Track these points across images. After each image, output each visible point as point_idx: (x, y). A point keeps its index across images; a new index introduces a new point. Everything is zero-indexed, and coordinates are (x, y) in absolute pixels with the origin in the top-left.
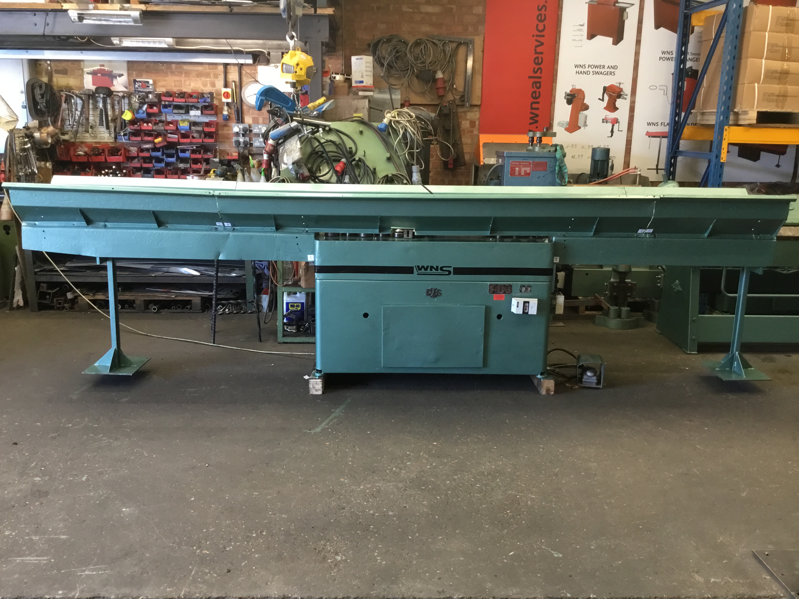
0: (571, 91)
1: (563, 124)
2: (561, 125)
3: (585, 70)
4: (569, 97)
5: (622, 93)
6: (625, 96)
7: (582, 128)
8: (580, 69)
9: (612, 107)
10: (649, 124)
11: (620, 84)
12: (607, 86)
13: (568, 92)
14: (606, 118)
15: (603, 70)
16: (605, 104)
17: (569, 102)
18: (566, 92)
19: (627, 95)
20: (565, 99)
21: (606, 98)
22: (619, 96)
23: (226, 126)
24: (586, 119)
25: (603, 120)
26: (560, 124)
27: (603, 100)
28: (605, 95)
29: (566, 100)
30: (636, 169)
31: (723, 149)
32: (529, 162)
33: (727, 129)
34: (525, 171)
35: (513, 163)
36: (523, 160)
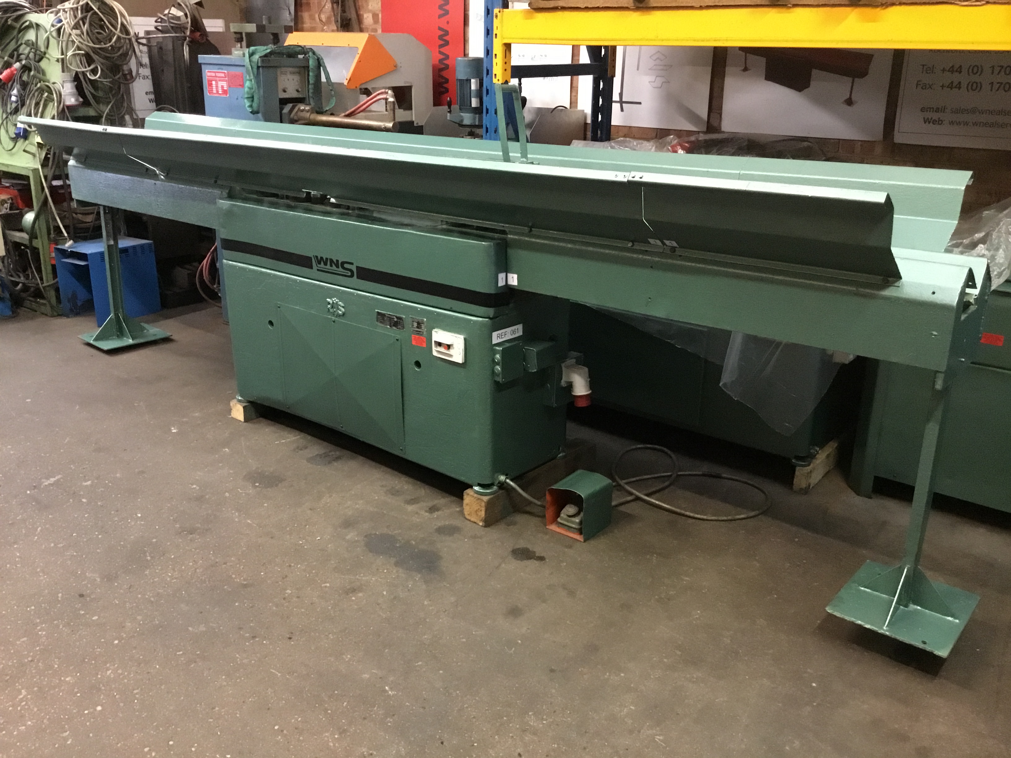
30: (387, 93)
31: (496, 57)
32: (224, 73)
33: (498, 14)
34: (222, 87)
35: (209, 74)
36: (219, 69)
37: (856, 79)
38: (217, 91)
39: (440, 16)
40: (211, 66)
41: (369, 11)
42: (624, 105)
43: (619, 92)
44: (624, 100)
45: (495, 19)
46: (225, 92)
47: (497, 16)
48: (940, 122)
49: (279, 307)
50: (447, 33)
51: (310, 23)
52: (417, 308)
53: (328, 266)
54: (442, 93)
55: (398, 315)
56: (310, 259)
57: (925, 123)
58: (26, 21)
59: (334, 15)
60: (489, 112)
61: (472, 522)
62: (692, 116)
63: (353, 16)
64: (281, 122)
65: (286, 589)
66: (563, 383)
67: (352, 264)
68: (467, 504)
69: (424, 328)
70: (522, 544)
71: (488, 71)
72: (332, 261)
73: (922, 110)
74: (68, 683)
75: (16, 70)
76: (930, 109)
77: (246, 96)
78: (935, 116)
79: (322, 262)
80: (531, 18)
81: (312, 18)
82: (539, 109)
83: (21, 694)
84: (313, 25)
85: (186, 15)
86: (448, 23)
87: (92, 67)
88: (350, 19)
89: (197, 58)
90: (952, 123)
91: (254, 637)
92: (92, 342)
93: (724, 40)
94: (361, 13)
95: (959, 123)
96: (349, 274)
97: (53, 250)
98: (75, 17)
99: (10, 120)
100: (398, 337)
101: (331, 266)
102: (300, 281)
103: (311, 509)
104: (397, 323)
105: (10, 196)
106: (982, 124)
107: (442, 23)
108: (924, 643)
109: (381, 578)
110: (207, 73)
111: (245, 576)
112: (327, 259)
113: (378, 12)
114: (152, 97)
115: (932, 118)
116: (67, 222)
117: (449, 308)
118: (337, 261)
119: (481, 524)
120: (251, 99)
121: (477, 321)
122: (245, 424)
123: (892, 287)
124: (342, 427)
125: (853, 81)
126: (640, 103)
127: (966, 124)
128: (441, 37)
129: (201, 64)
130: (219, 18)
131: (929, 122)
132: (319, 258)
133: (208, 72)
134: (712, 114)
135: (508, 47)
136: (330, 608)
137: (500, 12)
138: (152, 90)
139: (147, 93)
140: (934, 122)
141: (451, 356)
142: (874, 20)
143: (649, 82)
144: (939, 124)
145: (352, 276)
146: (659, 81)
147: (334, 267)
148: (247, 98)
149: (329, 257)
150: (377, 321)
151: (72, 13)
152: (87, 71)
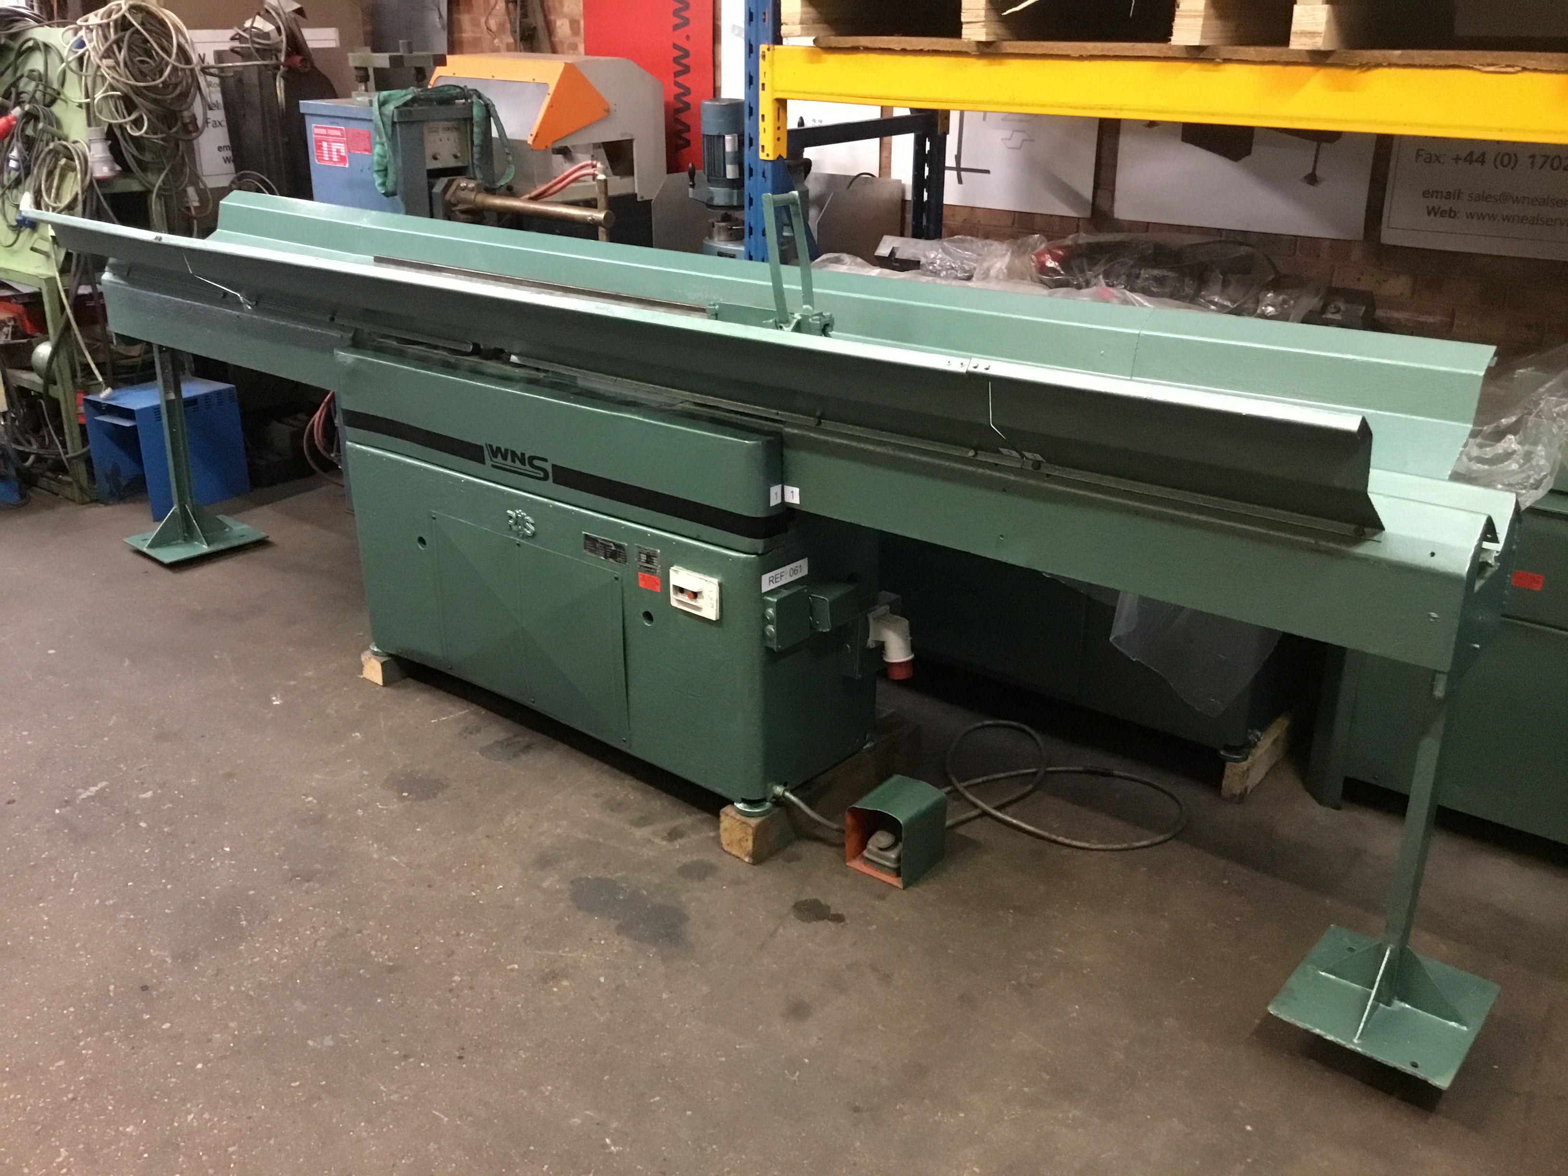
30: (594, 166)
31: (763, 120)
32: (341, 130)
33: (767, 53)
34: (338, 151)
35: (317, 131)
36: (332, 123)
37: (1324, 145)
38: (331, 158)
39: (676, 27)
40: (320, 119)
41: (565, 16)
42: (963, 173)
43: (956, 153)
44: (963, 166)
45: (761, 60)
46: (342, 159)
47: (764, 57)
48: (1452, 214)
49: (434, 518)
50: (686, 54)
51: (473, 32)
52: (645, 532)
53: (509, 461)
54: (678, 148)
55: (617, 542)
56: (480, 448)
57: (1429, 214)
58: (29, 39)
59: (510, 21)
60: (754, 202)
61: (734, 856)
62: (1070, 195)
63: (540, 22)
64: (432, 217)
65: (452, 975)
66: (871, 643)
67: (545, 460)
68: (726, 830)
69: (657, 564)
70: (810, 894)
71: (751, 140)
72: (514, 454)
73: (1426, 194)
74: (129, 1136)
75: (15, 119)
76: (1436, 193)
77: (376, 168)
78: (1445, 205)
79: (499, 455)
80: (818, 62)
81: (475, 24)
82: (832, 177)
83: (59, 1155)
84: (478, 35)
85: (278, 29)
86: (688, 37)
87: (133, 117)
88: (535, 28)
89: (298, 106)
90: (1470, 216)
91: (406, 1057)
92: (145, 550)
93: (1116, 109)
94: (552, 18)
95: (1482, 217)
96: (542, 475)
97: (82, 402)
98: (106, 38)
99: (8, 198)
100: (618, 574)
101: (514, 461)
102: (467, 481)
103: (488, 836)
104: (616, 553)
105: (11, 316)
106: (1516, 219)
107: (679, 38)
108: (1415, 1065)
109: (596, 955)
110: (315, 130)
111: (390, 953)
112: (506, 450)
113: (578, 17)
114: (229, 154)
115: (1439, 208)
116: (102, 358)
117: (695, 536)
118: (523, 455)
119: (747, 860)
120: (383, 173)
121: (738, 558)
122: (385, 688)
123: (1370, 542)
124: (533, 702)
125: (1319, 146)
126: (988, 172)
127: (1493, 217)
128: (676, 60)
129: (303, 115)
130: (331, 27)
131: (1435, 215)
132: (495, 449)
133: (316, 127)
134: (1099, 192)
135: (781, 104)
136: (519, 1006)
137: (768, 49)
138: (228, 143)
139: (220, 149)
140: (1443, 214)
141: (698, 608)
142: (1348, 88)
143: (1002, 139)
144: (1450, 216)
145: (546, 478)
146: (1018, 138)
147: (518, 464)
148: (378, 171)
149: (510, 448)
150: (585, 548)
151: (100, 32)
152: (126, 123)
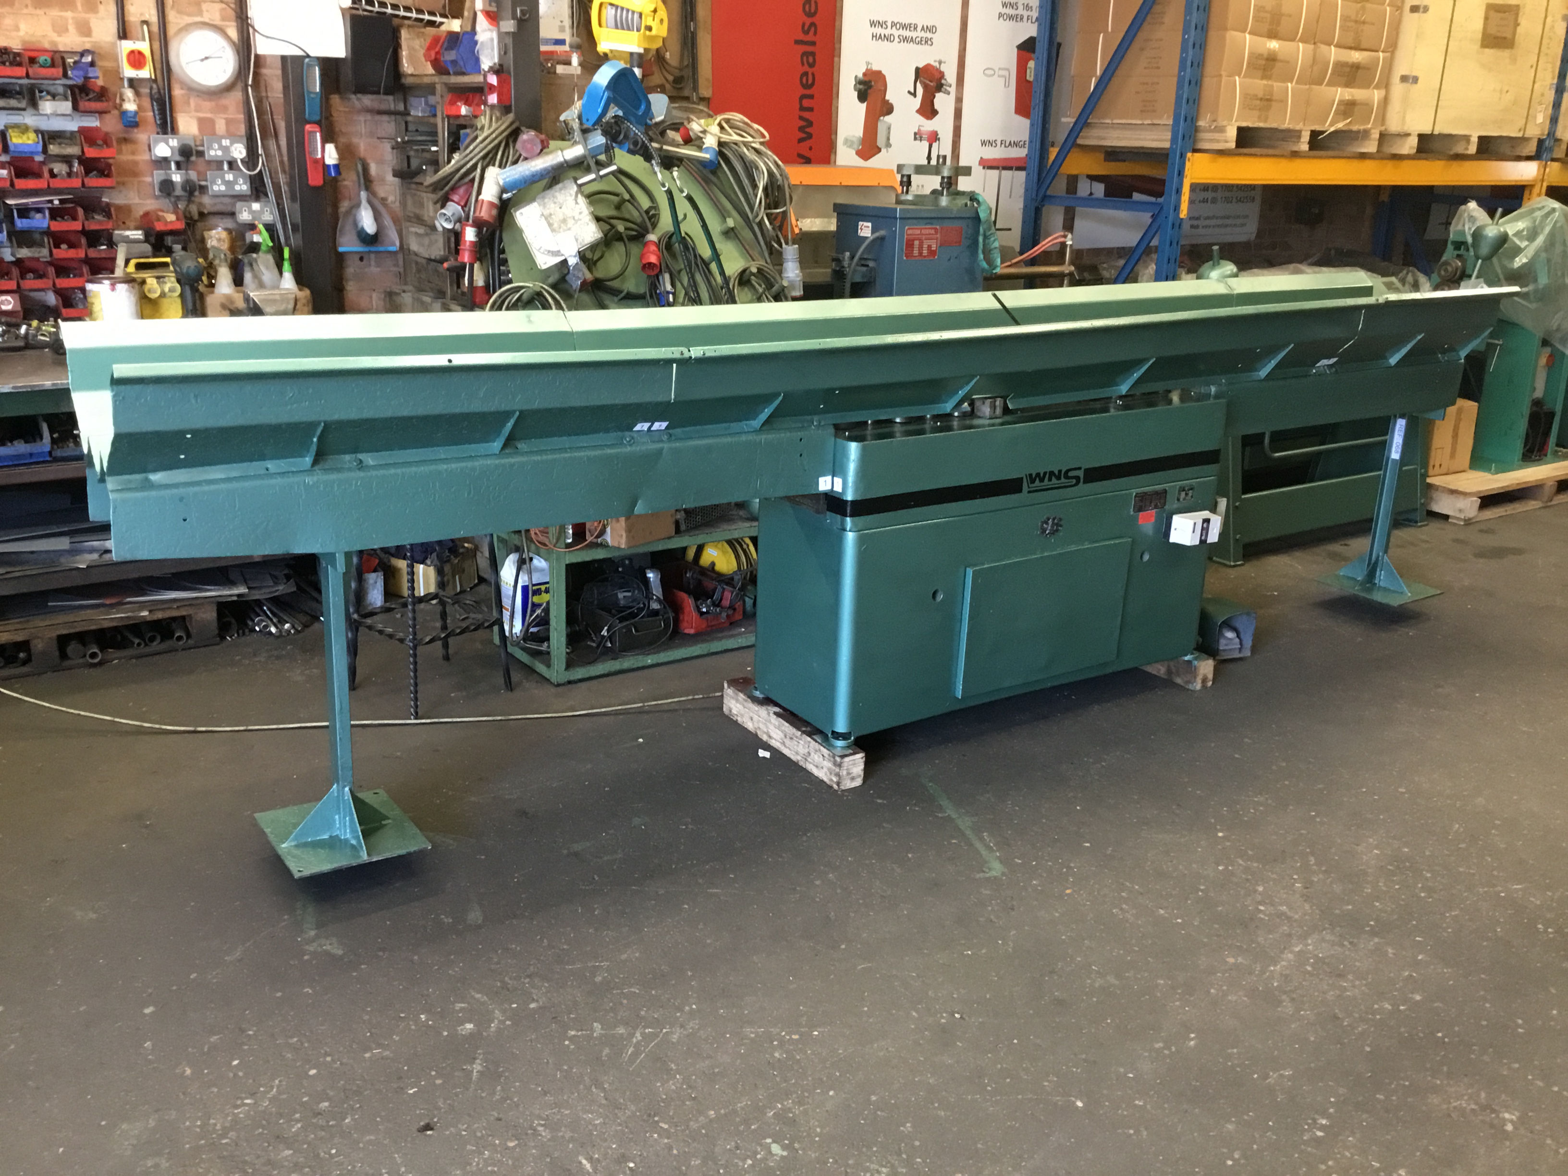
0: (864, 74)
1: (852, 142)
2: (849, 144)
3: (888, 32)
4: (861, 87)
5: (943, 81)
6: (948, 88)
7: (883, 151)
8: (879, 31)
9: (928, 110)
10: (984, 143)
11: (940, 63)
12: (921, 66)
13: (860, 75)
14: (919, 130)
15: (914, 34)
16: (917, 102)
17: (862, 97)
18: (856, 77)
19: (950, 86)
20: (855, 90)
21: (920, 90)
22: (939, 87)
23: (125, 140)
24: (889, 133)
25: (915, 134)
26: (848, 142)
27: (914, 94)
28: (918, 84)
29: (856, 93)
30: (1064, 237)
31: (1184, 195)
32: (936, 229)
33: (1191, 158)
34: (929, 247)
35: (910, 232)
36: (926, 224)
38: (921, 254)
40: (915, 221)
46: (932, 253)
47: (1189, 160)
133: (910, 229)
